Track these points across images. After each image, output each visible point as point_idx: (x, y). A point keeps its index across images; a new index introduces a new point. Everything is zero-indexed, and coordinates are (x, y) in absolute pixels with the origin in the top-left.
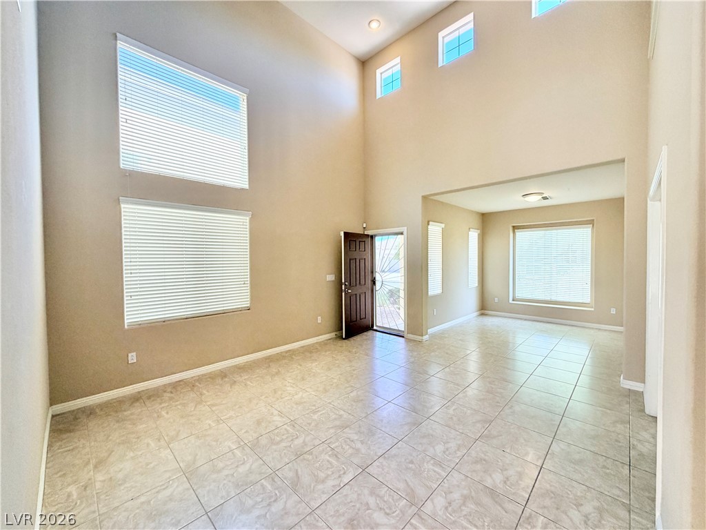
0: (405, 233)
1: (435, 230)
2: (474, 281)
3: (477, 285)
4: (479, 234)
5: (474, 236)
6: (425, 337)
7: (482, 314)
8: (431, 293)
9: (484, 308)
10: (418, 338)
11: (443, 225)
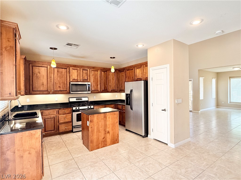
0: (192, 80)
1: (201, 79)
2: (214, 96)
3: (215, 97)
4: (216, 80)
5: (214, 81)
6: (199, 112)
7: (217, 108)
8: (200, 99)
9: (218, 105)
10: (197, 112)
11: (204, 78)
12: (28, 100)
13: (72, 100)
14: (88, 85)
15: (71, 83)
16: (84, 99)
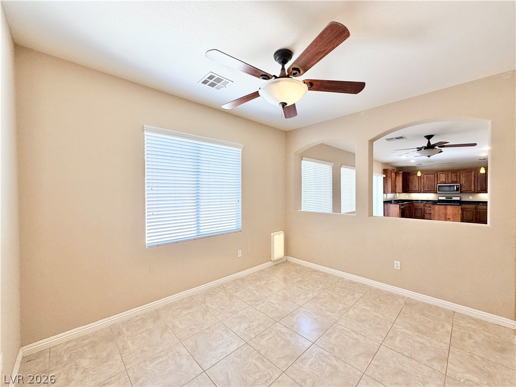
12: (407, 197)
13: (441, 198)
14: (457, 186)
15: (438, 185)
16: (454, 199)
